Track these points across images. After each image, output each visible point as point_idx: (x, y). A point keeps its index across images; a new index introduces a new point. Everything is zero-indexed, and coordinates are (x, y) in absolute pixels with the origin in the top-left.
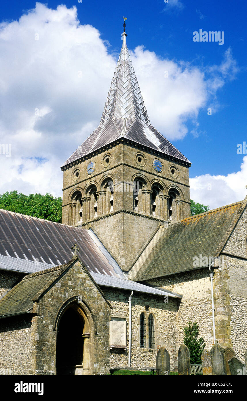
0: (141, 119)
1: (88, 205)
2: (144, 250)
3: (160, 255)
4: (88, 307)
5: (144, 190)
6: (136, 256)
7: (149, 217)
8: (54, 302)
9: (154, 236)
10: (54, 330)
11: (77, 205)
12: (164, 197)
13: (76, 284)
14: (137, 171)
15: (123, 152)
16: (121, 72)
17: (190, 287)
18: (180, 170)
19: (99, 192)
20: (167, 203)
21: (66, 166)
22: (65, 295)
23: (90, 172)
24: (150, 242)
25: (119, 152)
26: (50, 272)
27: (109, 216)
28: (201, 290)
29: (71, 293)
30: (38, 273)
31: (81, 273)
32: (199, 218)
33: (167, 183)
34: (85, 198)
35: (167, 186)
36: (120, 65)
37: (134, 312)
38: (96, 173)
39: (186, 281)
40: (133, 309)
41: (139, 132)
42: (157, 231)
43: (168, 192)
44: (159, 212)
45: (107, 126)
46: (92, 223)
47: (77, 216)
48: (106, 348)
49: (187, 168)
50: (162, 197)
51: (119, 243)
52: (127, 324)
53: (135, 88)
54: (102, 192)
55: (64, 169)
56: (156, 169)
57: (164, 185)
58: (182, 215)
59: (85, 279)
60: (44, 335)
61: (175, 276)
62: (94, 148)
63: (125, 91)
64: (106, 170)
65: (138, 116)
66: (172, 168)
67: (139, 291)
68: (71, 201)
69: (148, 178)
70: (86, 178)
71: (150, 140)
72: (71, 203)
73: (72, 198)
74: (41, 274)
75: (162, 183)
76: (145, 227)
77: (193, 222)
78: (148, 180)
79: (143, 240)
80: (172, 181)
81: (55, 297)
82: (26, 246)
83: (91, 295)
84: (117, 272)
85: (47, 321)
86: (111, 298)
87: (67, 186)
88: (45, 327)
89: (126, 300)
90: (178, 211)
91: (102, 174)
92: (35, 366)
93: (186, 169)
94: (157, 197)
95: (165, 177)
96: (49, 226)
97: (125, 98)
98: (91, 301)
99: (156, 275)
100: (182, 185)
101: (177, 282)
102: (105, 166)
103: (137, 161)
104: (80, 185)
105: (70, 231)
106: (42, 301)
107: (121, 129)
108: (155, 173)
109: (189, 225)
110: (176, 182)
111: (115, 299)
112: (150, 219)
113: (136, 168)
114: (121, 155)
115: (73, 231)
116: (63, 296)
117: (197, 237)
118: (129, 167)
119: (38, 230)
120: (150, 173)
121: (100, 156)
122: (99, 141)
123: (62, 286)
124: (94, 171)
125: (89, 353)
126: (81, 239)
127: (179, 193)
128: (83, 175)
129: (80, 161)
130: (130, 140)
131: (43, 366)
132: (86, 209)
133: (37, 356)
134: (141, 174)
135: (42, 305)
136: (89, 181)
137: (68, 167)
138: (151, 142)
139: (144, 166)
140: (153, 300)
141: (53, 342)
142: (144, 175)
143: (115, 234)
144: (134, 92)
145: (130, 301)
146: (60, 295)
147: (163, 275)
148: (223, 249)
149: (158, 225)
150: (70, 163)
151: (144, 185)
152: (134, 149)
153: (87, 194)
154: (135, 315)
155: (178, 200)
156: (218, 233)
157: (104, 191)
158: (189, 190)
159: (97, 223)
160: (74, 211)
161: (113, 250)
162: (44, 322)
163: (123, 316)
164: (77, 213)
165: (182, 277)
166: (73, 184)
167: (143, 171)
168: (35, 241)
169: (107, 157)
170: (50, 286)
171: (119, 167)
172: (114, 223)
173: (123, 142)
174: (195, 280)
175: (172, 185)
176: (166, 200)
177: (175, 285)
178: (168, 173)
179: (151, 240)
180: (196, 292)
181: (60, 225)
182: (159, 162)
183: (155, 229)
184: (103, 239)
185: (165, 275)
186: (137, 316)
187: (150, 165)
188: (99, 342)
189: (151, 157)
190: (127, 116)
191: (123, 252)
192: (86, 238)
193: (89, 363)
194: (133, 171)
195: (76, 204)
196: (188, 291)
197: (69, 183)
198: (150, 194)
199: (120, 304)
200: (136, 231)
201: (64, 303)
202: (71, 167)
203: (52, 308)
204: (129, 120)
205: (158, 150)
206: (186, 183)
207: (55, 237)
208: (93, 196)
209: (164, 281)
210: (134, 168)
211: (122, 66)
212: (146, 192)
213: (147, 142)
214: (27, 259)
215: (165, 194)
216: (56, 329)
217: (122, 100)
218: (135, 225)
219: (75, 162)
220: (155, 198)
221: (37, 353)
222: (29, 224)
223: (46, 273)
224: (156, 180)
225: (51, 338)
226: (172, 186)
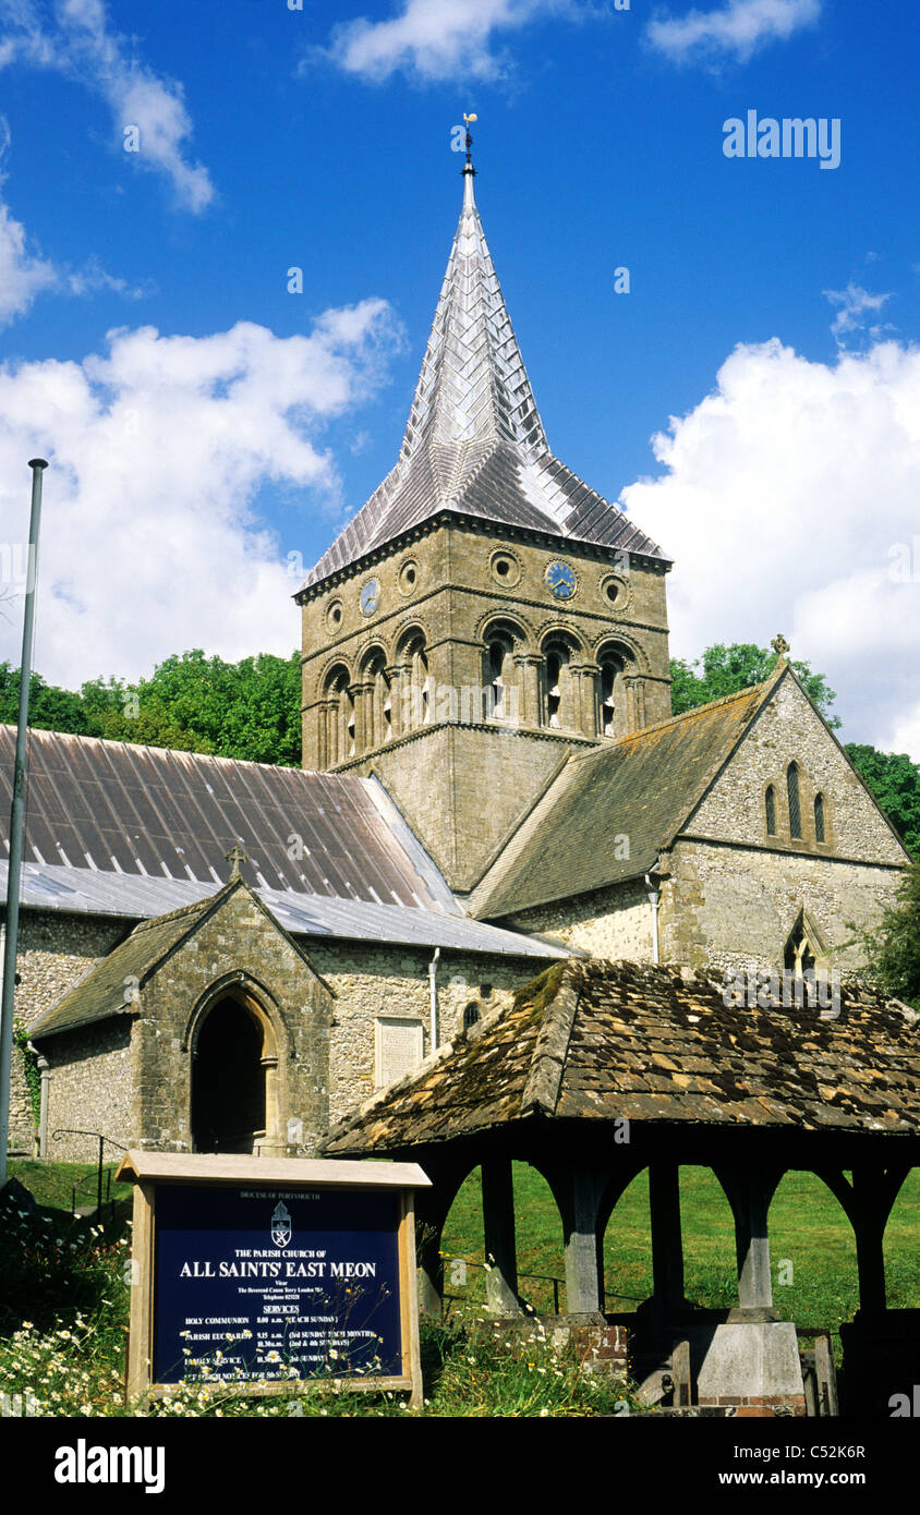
0: (514, 439)
1: (368, 704)
2: (518, 829)
3: (550, 844)
4: (270, 995)
5: (518, 656)
6: (493, 847)
7: (533, 734)
8: (182, 986)
9: (549, 787)
10: (184, 1050)
11: (341, 705)
12: (582, 670)
13: (238, 941)
14: (495, 603)
15: (447, 551)
16: (458, 294)
17: (609, 930)
18: (636, 584)
19: (391, 668)
20: (592, 686)
21: (306, 591)
22: (210, 968)
23: (369, 610)
24: (536, 805)
25: (438, 553)
26: (186, 914)
27: (417, 738)
28: (632, 939)
29: (227, 963)
30: (164, 917)
31: (252, 916)
32: (663, 732)
33: (592, 628)
34: (357, 685)
35: (593, 638)
36: (455, 274)
37: (447, 1003)
38: (384, 614)
39: (599, 913)
40: (441, 995)
41: (504, 483)
42: (559, 772)
43: (595, 656)
44: (570, 716)
45: (414, 469)
46: (377, 758)
47: (341, 737)
48: (320, 1089)
49: (658, 575)
50: (578, 671)
51: (443, 813)
52: (426, 1035)
53: (498, 343)
54: (399, 668)
55: (302, 598)
56: (556, 591)
57: (581, 634)
58: (642, 718)
59: (262, 929)
60: (160, 1062)
61: (575, 902)
62: (377, 540)
63: (467, 356)
64: (407, 604)
65: (506, 433)
66: (611, 582)
67: (457, 947)
68: (325, 693)
69: (531, 621)
70: (356, 629)
71: (537, 506)
72: (324, 699)
73: (327, 685)
74: (169, 920)
75: (576, 630)
76: (521, 762)
77: (644, 746)
78: (531, 625)
79: (517, 800)
80: (608, 620)
81: (184, 975)
82: (172, 839)
83: (278, 966)
84: (436, 895)
85: (166, 1029)
86: (378, 969)
87: (313, 651)
88: (161, 1043)
89: (421, 972)
90: (631, 706)
91: (397, 616)
92: (139, 1131)
93: (657, 578)
94: (564, 671)
95: (584, 610)
96: (245, 779)
97: (469, 378)
98: (280, 980)
99: (530, 900)
100: (643, 631)
101: (579, 919)
102: (404, 591)
103: (495, 574)
104: (344, 648)
105: (309, 785)
106: (153, 986)
107: (446, 483)
108: (554, 603)
109: (636, 753)
110: (622, 623)
111: (389, 970)
112: (537, 739)
113: (491, 596)
114: (444, 561)
115: (317, 787)
116: (205, 971)
117: (644, 790)
118: (468, 595)
119: (211, 791)
120: (535, 605)
121: (393, 562)
122: (391, 516)
123: (202, 947)
124: (378, 608)
125: (277, 1102)
126: (338, 809)
127: (631, 652)
128: (351, 618)
129: (342, 576)
130: (470, 514)
131: (159, 1132)
132: (361, 716)
133: (142, 1109)
134: (506, 610)
135: (152, 994)
136: (365, 635)
137: (312, 594)
138: (541, 510)
139: (518, 585)
140: (505, 970)
141: (182, 1076)
142: (517, 613)
143: (434, 791)
144: (494, 355)
145: (432, 976)
146: (198, 970)
147: (544, 901)
148: (685, 826)
149: (561, 755)
150: (317, 584)
151: (518, 640)
152: (483, 539)
153: (366, 674)
154: (450, 1010)
155: (630, 675)
156: (690, 778)
157: (405, 666)
158: (667, 642)
159: (389, 756)
160: (333, 724)
161: (430, 833)
162: (158, 1032)
163: (413, 1014)
164: (341, 729)
165: (590, 905)
166: (327, 643)
167: (513, 600)
168: (198, 825)
169: (410, 567)
170: (170, 950)
171: (439, 596)
172: (430, 756)
173: (447, 522)
174: (618, 913)
175: (609, 632)
176: (589, 680)
177: (574, 927)
178: (595, 599)
179: (542, 797)
180: (621, 944)
181: (282, 771)
182: (565, 568)
183: (552, 767)
184: (404, 803)
185: (548, 900)
186: (455, 1012)
187: (537, 580)
188: (302, 1076)
189: (539, 558)
190: (473, 433)
191: (453, 838)
192: (355, 804)
193: (278, 1125)
194: (481, 605)
195: (338, 702)
196: (603, 941)
197: (316, 641)
198: (538, 665)
199: (404, 983)
200: (494, 778)
201: (207, 987)
202: (321, 594)
203: (176, 1001)
204: (475, 447)
205: (559, 535)
206: (656, 622)
207: (259, 808)
208: (379, 680)
209: (548, 915)
210: (482, 594)
211: (461, 277)
212: (526, 660)
213: (526, 513)
214: (170, 877)
215: (586, 661)
216: (189, 1048)
217: (459, 387)
218: (490, 761)
219: (329, 579)
220: (557, 675)
221: (143, 1102)
222: (185, 777)
223: (178, 918)
224: (556, 624)
225: (176, 1067)
226: (608, 635)
